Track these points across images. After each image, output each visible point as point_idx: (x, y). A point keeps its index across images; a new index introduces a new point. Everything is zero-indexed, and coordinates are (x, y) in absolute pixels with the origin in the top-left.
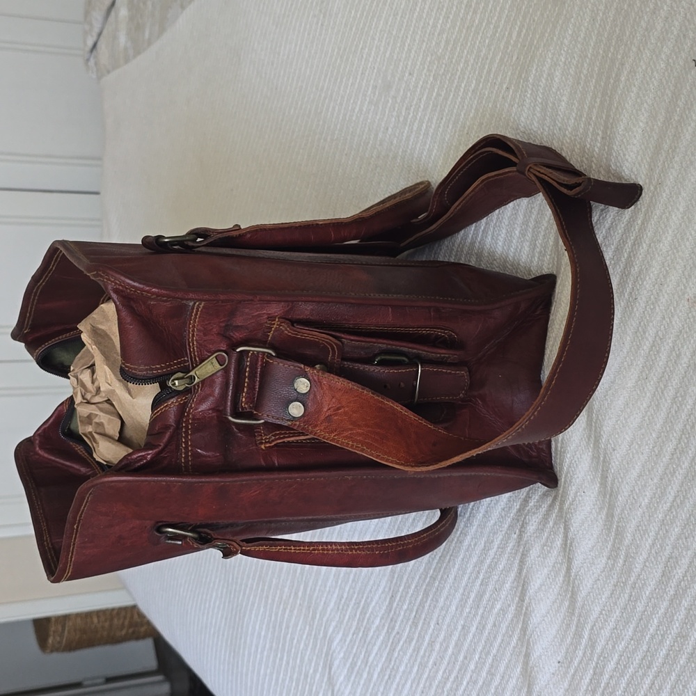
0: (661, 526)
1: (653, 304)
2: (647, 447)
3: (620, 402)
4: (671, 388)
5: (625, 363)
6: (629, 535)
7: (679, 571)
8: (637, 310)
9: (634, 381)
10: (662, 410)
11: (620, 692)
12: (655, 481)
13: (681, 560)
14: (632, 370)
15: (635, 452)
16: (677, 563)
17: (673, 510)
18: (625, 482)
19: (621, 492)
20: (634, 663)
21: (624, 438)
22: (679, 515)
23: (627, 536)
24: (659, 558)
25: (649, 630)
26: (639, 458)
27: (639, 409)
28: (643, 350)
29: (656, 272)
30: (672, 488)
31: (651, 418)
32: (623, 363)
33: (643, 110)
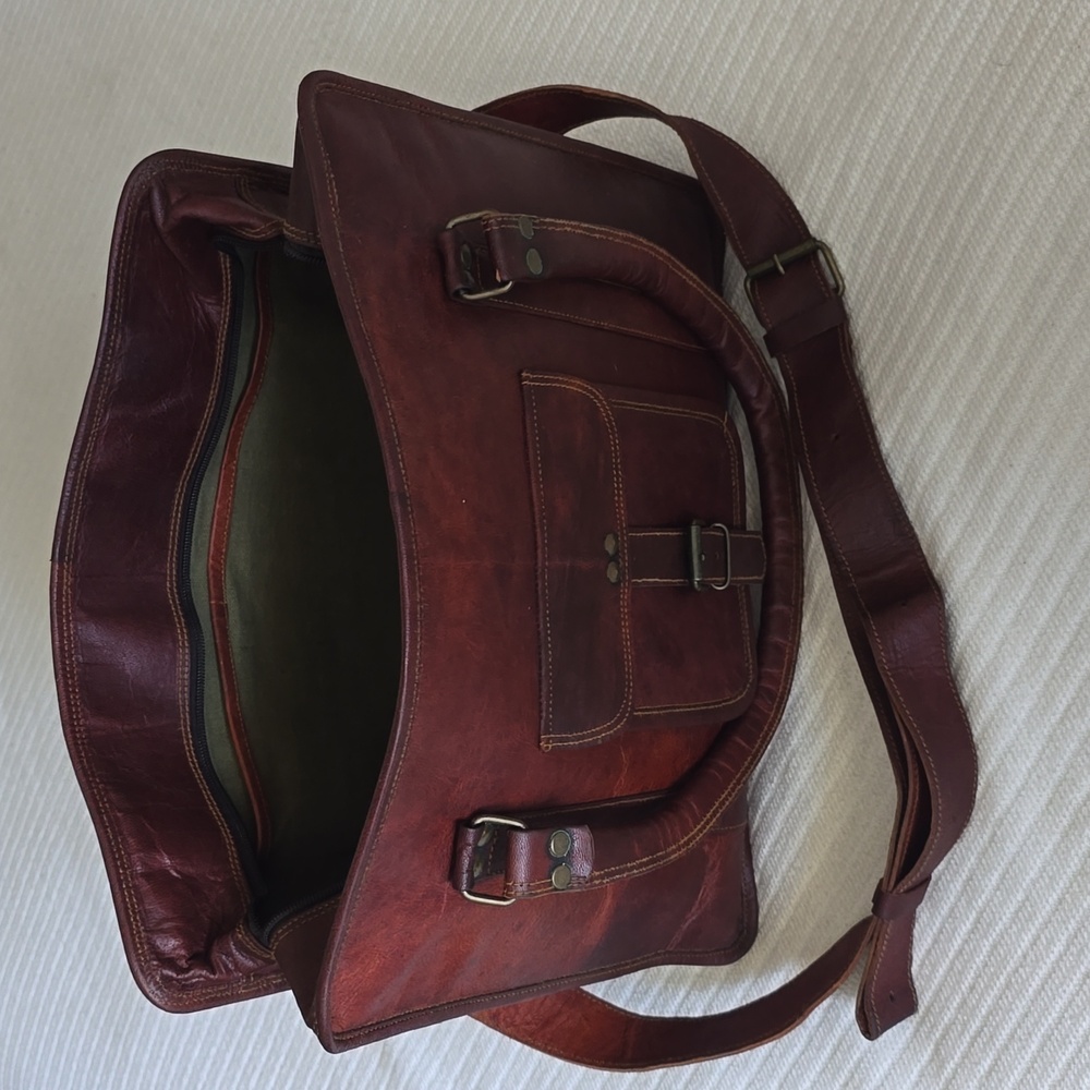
0: (1047, 742)
1: (1037, 471)
2: (1024, 648)
3: (986, 594)
4: (1064, 573)
5: (992, 545)
6: (992, 759)
7: (1078, 795)
8: (1012, 479)
9: (1005, 567)
10: (1048, 601)
11: (982, 958)
12: (1037, 689)
13: (1080, 781)
14: (1003, 553)
15: (1006, 654)
16: (1074, 784)
17: (1067, 722)
18: (990, 693)
19: (985, 706)
20: (1004, 918)
21: (992, 639)
22: (1076, 727)
23: (990, 761)
24: (1044, 783)
25: (1028, 874)
26: (1013, 662)
27: (1013, 601)
28: (1019, 527)
29: (1043, 433)
30: (1064, 696)
31: (1030, 611)
32: (989, 545)
33: (1017, 232)
